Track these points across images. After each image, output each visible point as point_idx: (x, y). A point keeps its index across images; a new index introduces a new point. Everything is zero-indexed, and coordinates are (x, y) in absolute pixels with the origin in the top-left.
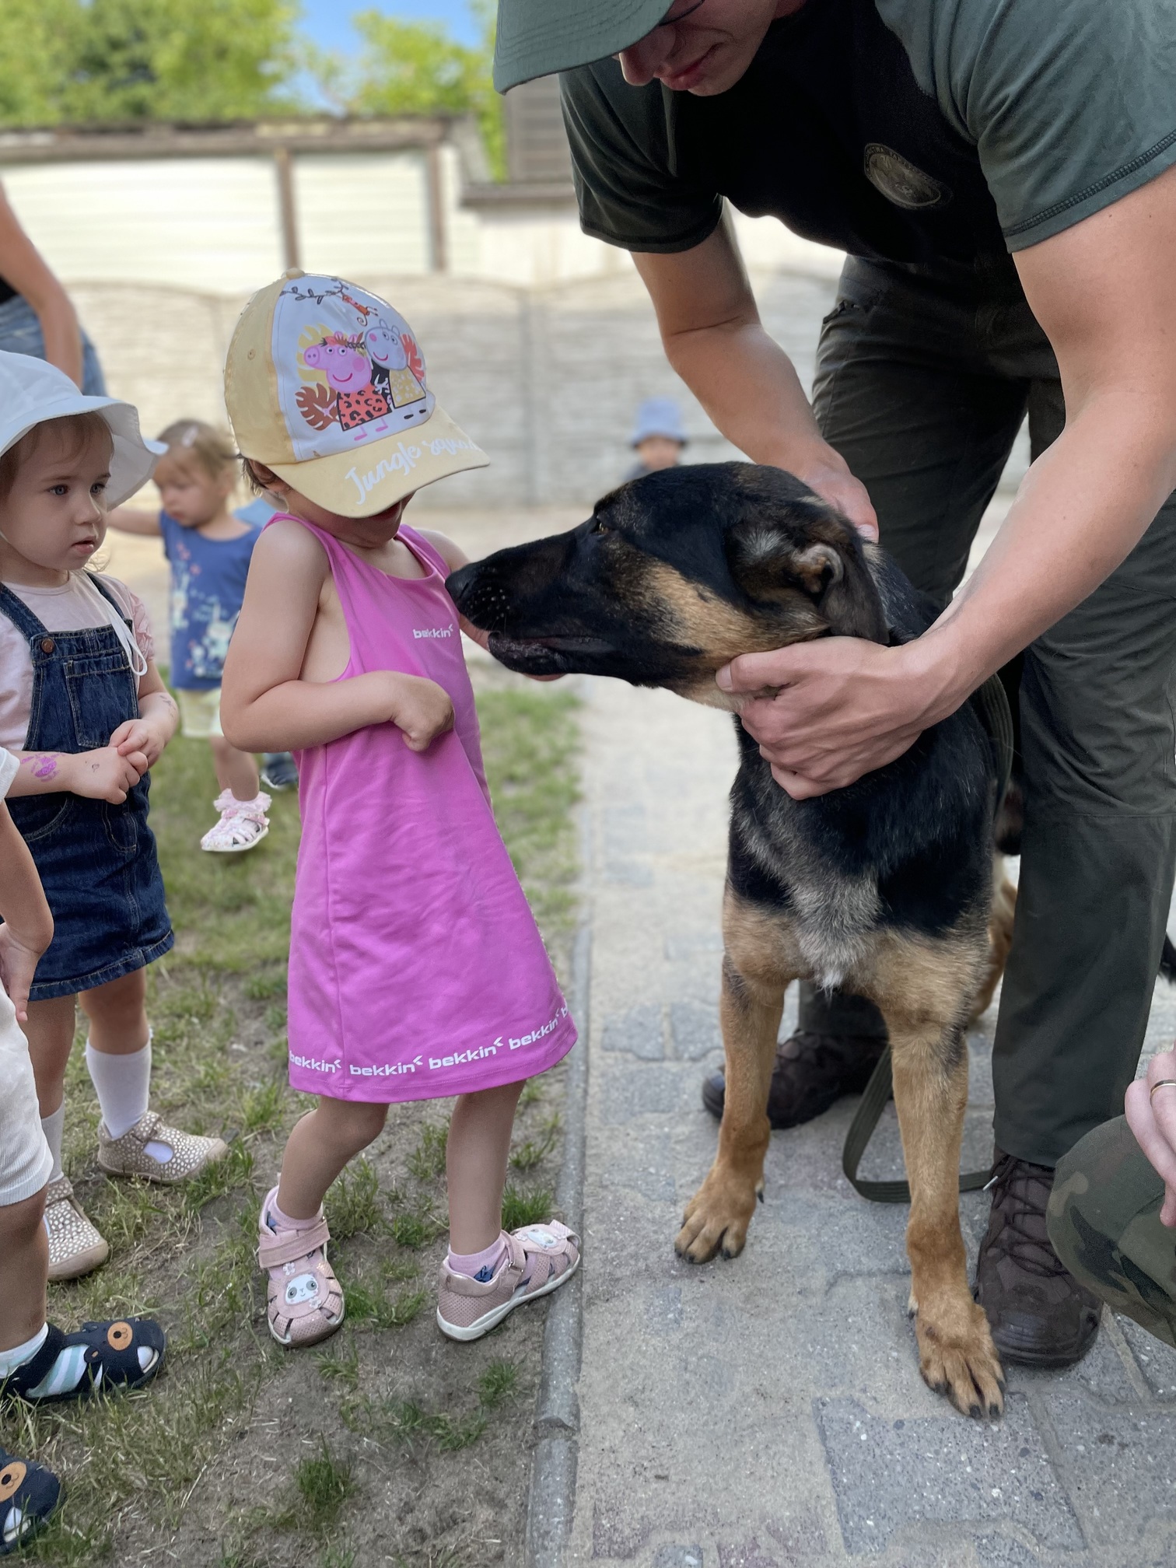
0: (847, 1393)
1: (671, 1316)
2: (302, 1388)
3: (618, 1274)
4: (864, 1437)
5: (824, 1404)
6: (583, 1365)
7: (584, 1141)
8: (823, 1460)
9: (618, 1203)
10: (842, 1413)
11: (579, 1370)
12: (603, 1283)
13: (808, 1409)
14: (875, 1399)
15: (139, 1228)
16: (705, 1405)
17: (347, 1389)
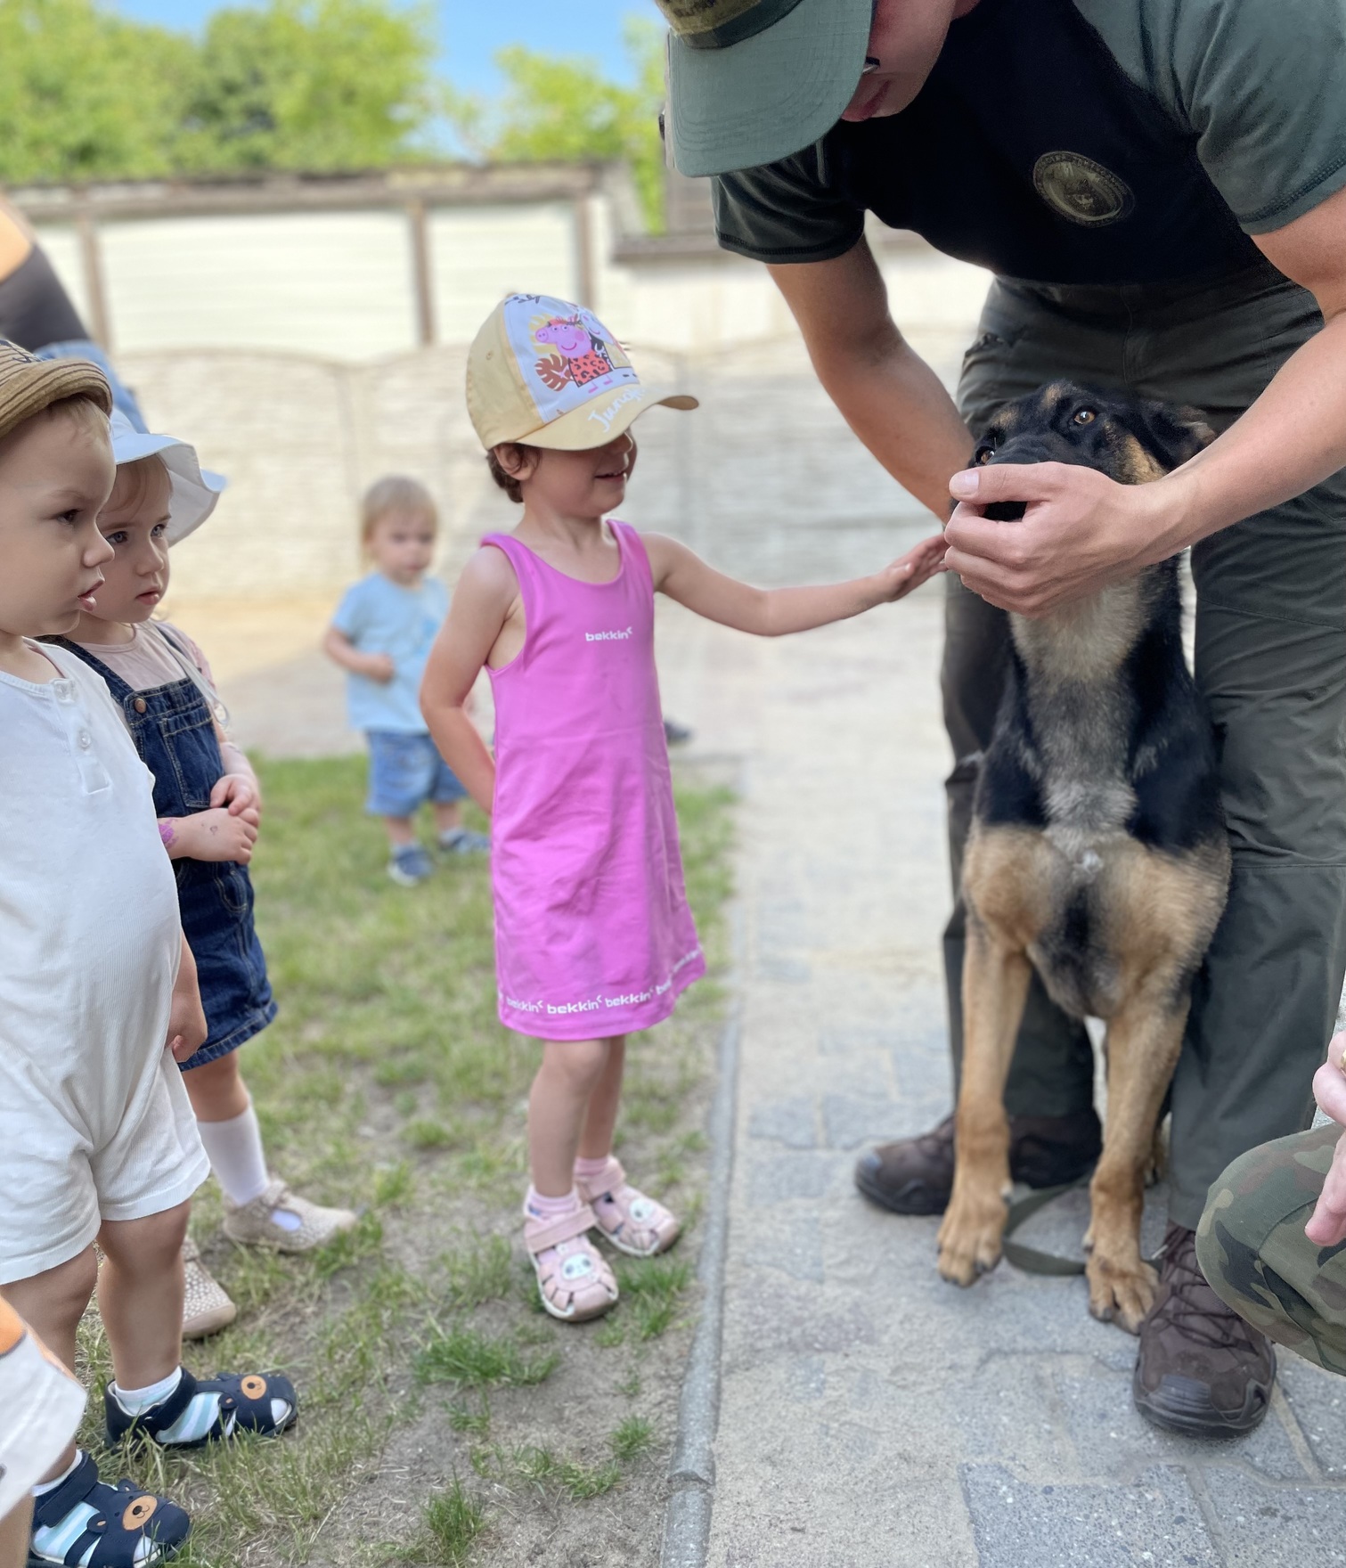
0: (995, 1460)
1: (813, 1385)
2: (433, 1440)
3: (759, 1345)
4: (1010, 1500)
5: (969, 1470)
6: (720, 1428)
7: (727, 1224)
8: (967, 1520)
9: (761, 1280)
10: (988, 1478)
11: (716, 1431)
12: (743, 1354)
13: (954, 1473)
14: (1024, 1466)
15: (266, 1294)
16: (846, 1467)
17: (478, 1440)
